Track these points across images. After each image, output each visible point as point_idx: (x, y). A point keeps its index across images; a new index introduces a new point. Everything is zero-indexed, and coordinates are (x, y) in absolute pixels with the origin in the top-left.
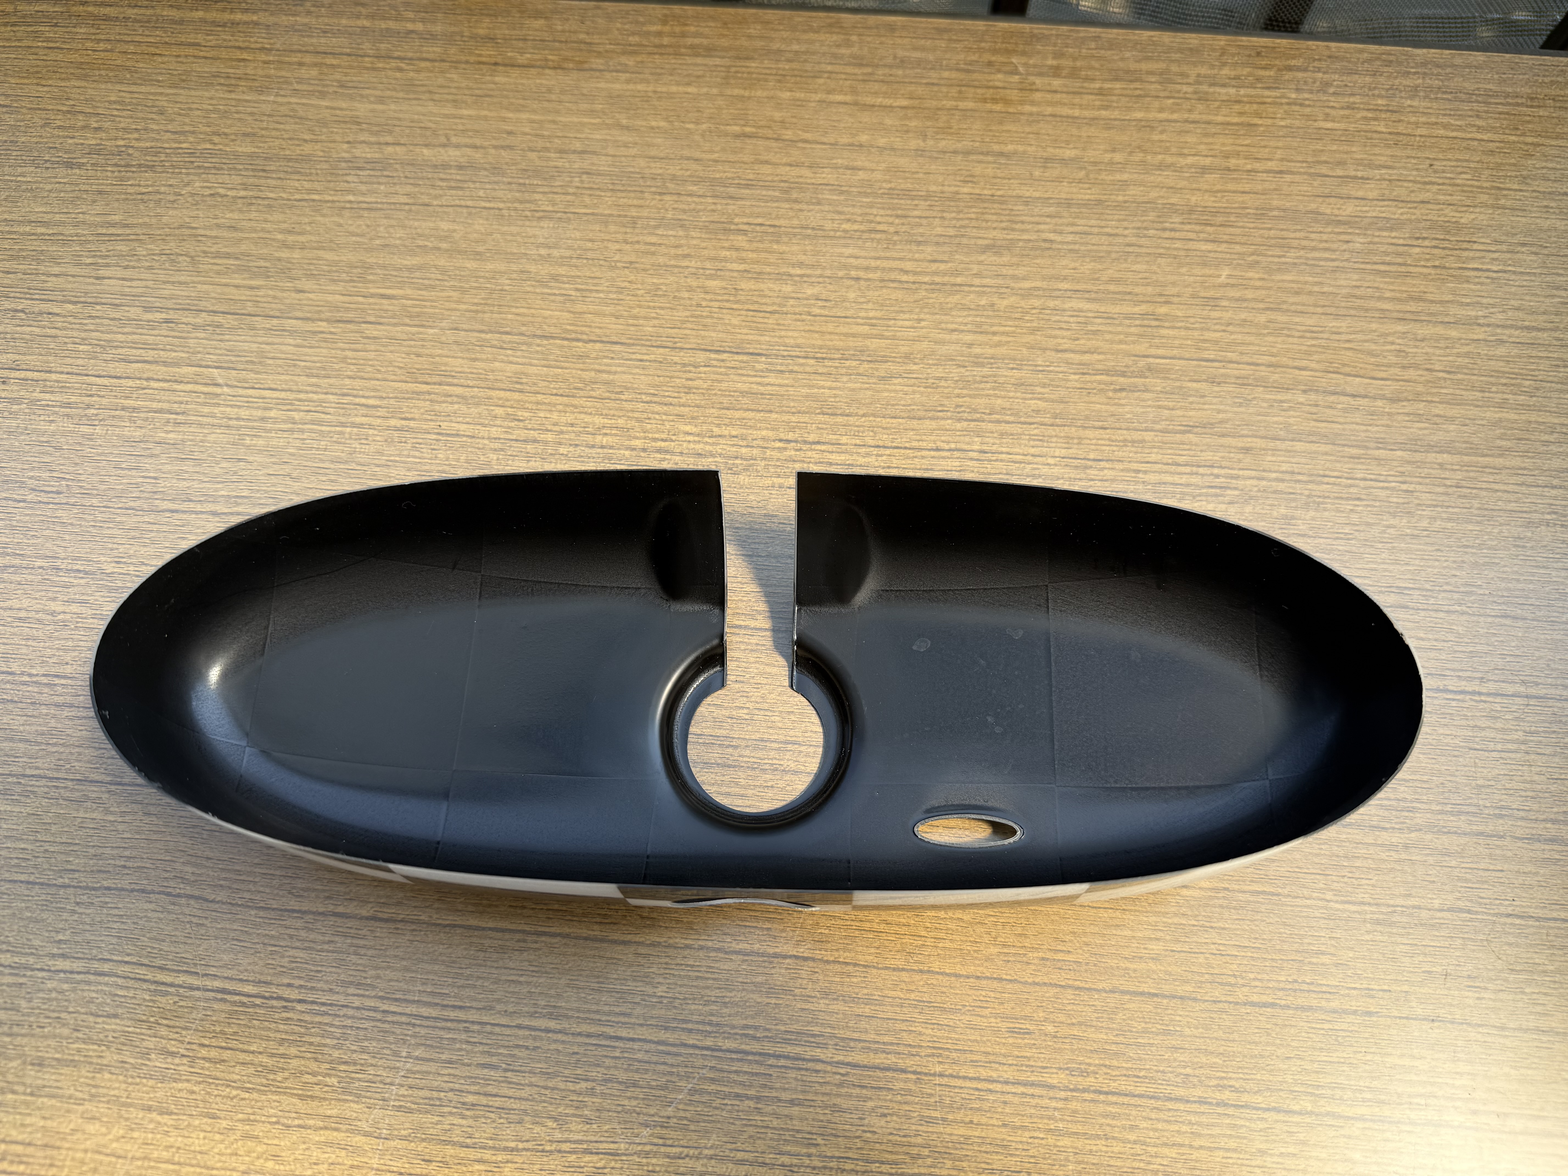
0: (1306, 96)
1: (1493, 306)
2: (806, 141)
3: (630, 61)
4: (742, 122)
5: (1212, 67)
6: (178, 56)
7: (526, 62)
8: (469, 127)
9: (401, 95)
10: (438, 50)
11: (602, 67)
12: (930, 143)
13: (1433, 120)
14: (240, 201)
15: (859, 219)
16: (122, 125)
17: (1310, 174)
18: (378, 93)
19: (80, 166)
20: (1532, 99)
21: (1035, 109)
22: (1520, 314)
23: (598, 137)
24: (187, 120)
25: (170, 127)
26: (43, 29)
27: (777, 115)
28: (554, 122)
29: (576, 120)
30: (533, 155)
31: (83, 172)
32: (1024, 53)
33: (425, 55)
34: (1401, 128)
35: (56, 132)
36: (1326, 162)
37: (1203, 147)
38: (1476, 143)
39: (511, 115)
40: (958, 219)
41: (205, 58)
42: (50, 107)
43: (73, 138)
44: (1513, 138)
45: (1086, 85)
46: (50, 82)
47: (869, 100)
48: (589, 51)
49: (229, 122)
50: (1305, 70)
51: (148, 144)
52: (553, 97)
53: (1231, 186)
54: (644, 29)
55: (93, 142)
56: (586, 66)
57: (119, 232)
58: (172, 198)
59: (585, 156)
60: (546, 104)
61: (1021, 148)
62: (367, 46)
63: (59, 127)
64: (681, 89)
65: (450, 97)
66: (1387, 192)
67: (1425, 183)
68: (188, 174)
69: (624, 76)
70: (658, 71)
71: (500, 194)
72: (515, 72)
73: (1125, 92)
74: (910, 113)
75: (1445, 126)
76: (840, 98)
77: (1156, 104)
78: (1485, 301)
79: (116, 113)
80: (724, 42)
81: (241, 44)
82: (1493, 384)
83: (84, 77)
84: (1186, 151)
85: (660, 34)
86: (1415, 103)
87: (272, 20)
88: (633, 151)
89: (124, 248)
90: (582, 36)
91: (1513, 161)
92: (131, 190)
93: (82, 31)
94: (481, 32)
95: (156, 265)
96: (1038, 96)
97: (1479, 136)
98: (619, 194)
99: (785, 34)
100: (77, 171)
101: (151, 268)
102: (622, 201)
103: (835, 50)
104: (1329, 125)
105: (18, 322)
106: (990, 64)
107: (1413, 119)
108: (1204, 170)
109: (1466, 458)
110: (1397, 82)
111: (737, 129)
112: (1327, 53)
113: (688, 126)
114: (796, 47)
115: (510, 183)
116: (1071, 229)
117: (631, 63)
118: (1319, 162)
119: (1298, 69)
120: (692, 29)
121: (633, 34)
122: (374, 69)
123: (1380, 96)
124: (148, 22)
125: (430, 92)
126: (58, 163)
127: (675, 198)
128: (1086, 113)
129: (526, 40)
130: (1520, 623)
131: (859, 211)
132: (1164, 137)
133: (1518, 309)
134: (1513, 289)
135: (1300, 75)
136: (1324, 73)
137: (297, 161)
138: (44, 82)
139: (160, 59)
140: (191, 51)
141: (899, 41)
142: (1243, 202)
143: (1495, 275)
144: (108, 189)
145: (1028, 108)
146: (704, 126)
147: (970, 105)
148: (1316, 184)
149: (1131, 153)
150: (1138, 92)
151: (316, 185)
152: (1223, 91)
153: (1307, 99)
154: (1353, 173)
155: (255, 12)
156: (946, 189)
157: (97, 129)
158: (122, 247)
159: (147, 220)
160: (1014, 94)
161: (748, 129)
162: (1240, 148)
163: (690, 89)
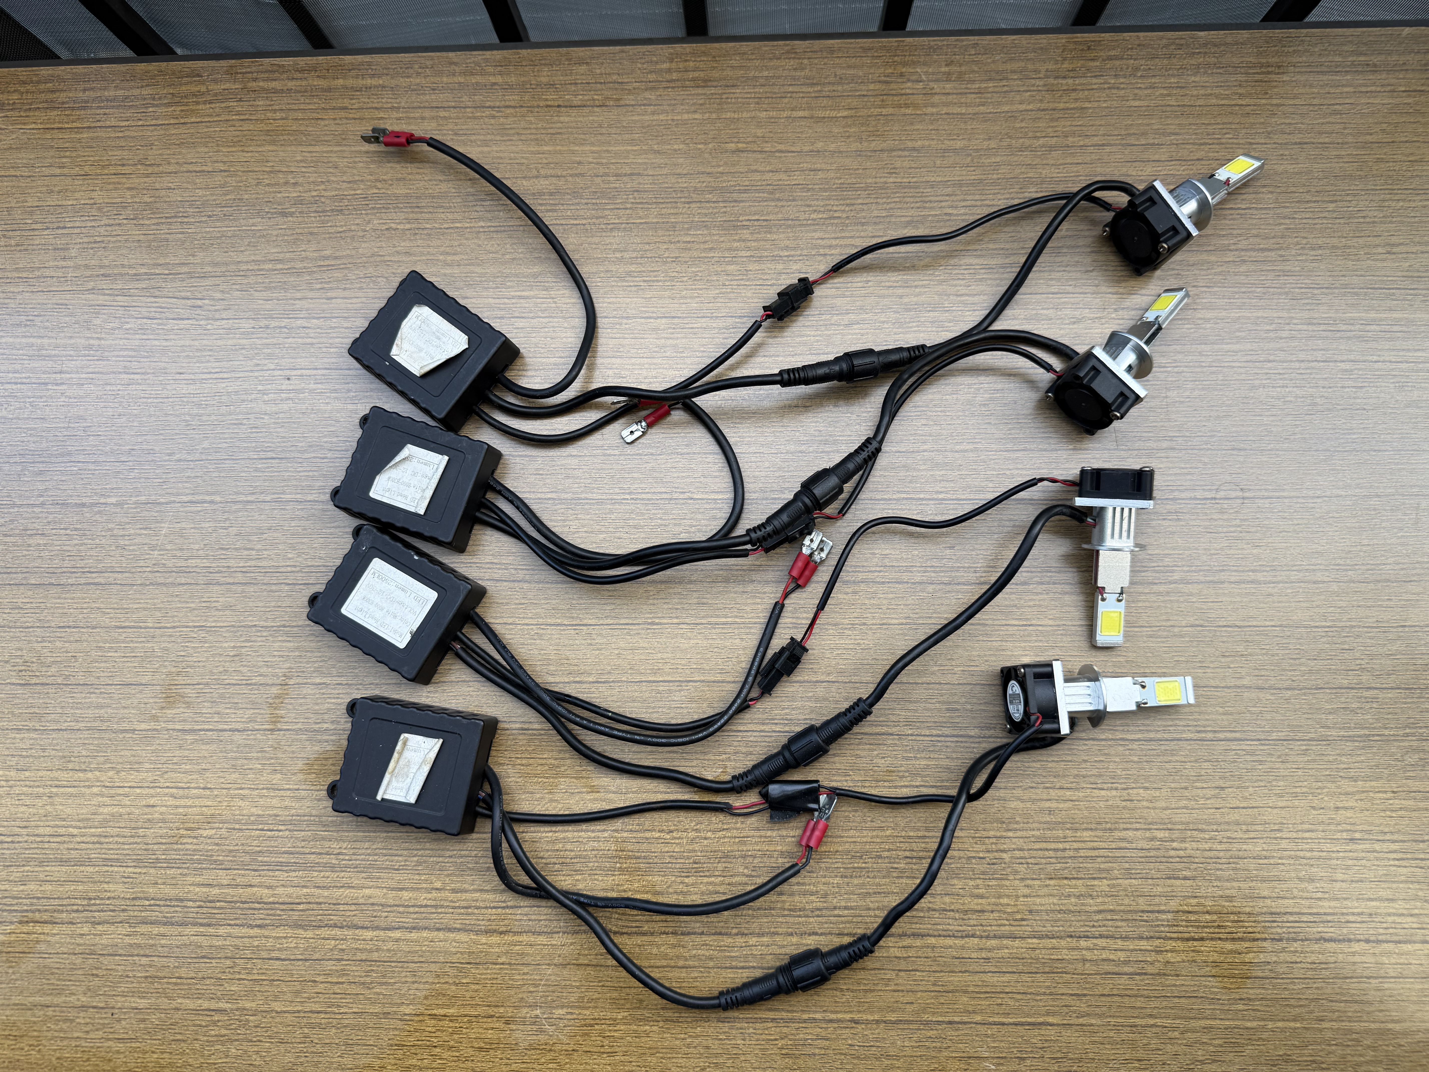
0: (1122, 80)
1: (1240, 235)
2: (781, 151)
3: (651, 96)
4: (736, 140)
5: (1056, 62)
6: (335, 119)
7: (579, 103)
8: (550, 160)
9: (498, 138)
10: (516, 97)
11: (633, 103)
12: (866, 144)
13: (1209, 91)
14: (407, 232)
15: (822, 209)
16: (311, 179)
17: (1123, 145)
18: (482, 137)
19: (292, 214)
20: (1279, 67)
21: (934, 110)
22: (1258, 240)
23: (640, 161)
24: (355, 171)
25: (345, 178)
26: (231, 104)
27: (759, 132)
28: (608, 151)
29: (622, 148)
30: (598, 180)
31: (295, 219)
32: (925, 64)
33: (507, 103)
34: (1186, 102)
35: (267, 188)
36: (1134, 134)
37: (1050, 130)
38: (1237, 108)
39: (577, 148)
40: (888, 203)
41: (355, 119)
42: (257, 169)
43: (280, 192)
44: (1264, 101)
45: (969, 86)
46: (251, 149)
47: (821, 114)
48: (622, 90)
49: (384, 170)
50: (1122, 59)
51: (334, 193)
52: (604, 131)
53: (1069, 160)
54: (658, 67)
55: (295, 195)
56: (622, 102)
57: (333, 263)
58: (361, 234)
59: (634, 177)
60: (599, 137)
61: (927, 143)
62: (465, 98)
63: (268, 185)
64: (691, 116)
65: (533, 137)
66: (1174, 154)
67: (1201, 144)
68: (367, 214)
69: (650, 109)
70: (673, 102)
71: (582, 213)
72: (574, 112)
73: (996, 90)
74: (850, 121)
75: (1217, 96)
76: (801, 114)
77: (1018, 98)
78: (1235, 232)
79: (304, 170)
80: (716, 74)
81: (376, 105)
82: (1236, 293)
83: (273, 142)
84: (1038, 134)
85: (669, 71)
86: (1197, 79)
87: (393, 82)
88: (665, 171)
89: (339, 275)
90: (615, 77)
91: (1262, 120)
92: (331, 230)
93: (261, 103)
94: (544, 80)
95: (364, 286)
96: (936, 99)
97: (1240, 102)
98: (661, 206)
99: (757, 63)
100: (290, 219)
101: (361, 288)
102: (664, 211)
103: (794, 74)
104: (1137, 103)
105: (285, 335)
106: (902, 75)
107: (1195, 93)
108: (1052, 148)
109: (1216, 346)
110: (1185, 62)
111: (732, 146)
112: (1137, 42)
113: (699, 146)
114: (766, 73)
115: (587, 204)
116: (964, 204)
117: (653, 97)
118: (1129, 135)
119: (1116, 58)
120: (691, 64)
121: (651, 72)
122: (475, 118)
123: (1173, 76)
124: (306, 91)
125: (518, 134)
126: (276, 213)
127: (698, 205)
128: (970, 110)
129: (576, 84)
130: (1242, 453)
131: (822, 204)
132: (1023, 125)
133: (1257, 236)
134: (1254, 221)
135: (1117, 63)
136: (1135, 60)
137: (438, 197)
138: (246, 149)
139: (322, 123)
140: (342, 114)
141: (837, 61)
142: (1078, 172)
143: (1243, 212)
144: (316, 230)
145: (930, 110)
146: (710, 146)
147: (891, 111)
148: (1126, 152)
149: (1001, 140)
150: (1006, 89)
151: (456, 215)
152: (1064, 82)
153: (1122, 83)
154: (1152, 141)
155: (380, 76)
156: (878, 180)
157: (295, 184)
158: (337, 274)
159: (348, 252)
160: (919, 99)
161: (740, 145)
162: (1076, 128)
163: (697, 116)
